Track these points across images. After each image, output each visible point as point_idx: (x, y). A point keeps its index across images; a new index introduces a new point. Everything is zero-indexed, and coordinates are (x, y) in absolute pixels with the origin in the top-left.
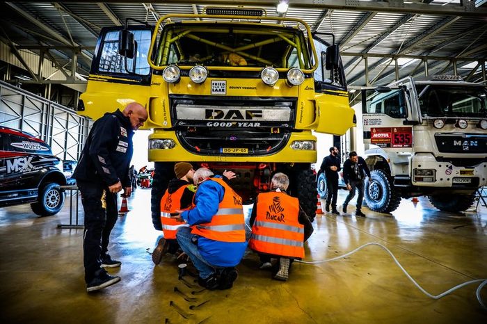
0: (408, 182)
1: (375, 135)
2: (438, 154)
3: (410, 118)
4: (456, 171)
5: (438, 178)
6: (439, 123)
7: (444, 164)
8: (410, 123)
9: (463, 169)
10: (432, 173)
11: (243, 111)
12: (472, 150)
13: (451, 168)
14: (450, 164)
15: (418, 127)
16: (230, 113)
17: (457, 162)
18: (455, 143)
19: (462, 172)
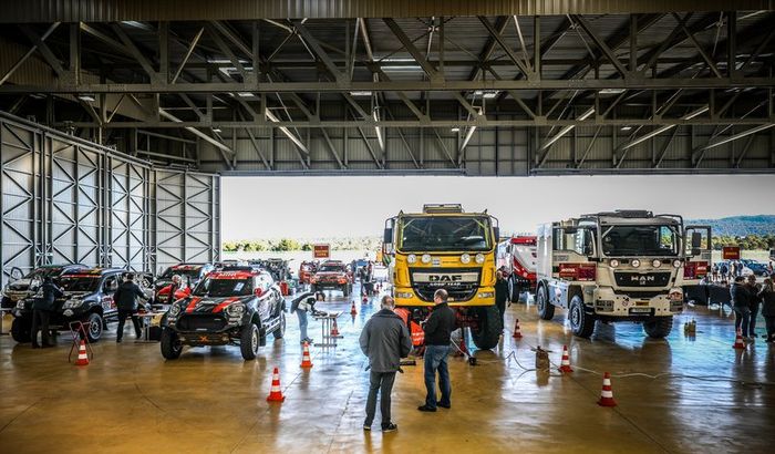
0: (593, 310)
1: (563, 270)
2: (616, 288)
3: (594, 256)
4: (633, 302)
5: (615, 308)
6: (615, 263)
7: (621, 296)
8: (594, 260)
9: (639, 300)
10: (611, 304)
11: (450, 275)
12: (649, 284)
13: (627, 300)
14: (626, 297)
15: (600, 264)
16: (443, 277)
17: (633, 295)
18: (633, 279)
19: (638, 304)
